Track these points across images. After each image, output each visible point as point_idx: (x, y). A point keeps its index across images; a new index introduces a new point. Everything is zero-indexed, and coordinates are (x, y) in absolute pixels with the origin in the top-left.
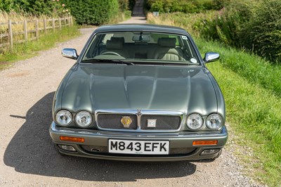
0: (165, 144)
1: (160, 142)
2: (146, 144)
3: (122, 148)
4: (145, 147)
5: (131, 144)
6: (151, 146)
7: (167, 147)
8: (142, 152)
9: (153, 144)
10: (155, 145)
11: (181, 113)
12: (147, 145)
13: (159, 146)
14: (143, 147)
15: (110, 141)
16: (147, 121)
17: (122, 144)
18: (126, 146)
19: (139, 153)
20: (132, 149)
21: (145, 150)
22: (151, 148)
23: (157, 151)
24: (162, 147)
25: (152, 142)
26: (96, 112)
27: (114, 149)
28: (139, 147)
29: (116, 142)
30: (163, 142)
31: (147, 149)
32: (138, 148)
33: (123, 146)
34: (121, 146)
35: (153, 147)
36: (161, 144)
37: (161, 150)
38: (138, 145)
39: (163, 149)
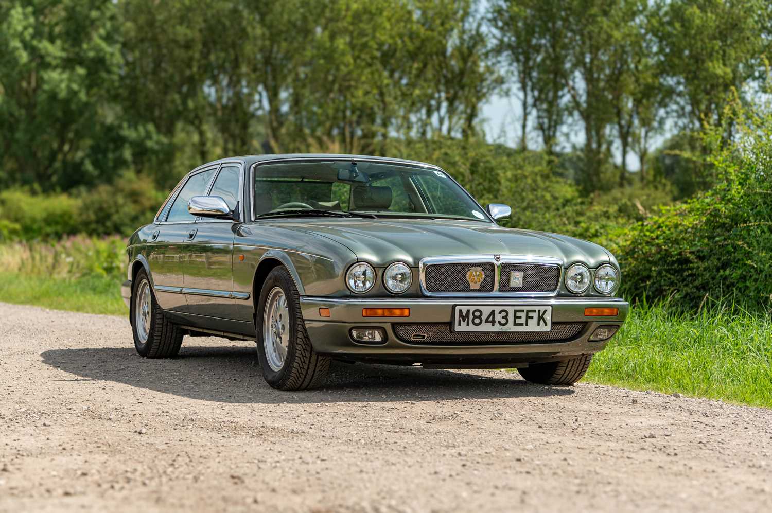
0: (545, 311)
1: (537, 308)
2: (516, 311)
3: (477, 321)
4: (516, 318)
5: (493, 313)
6: (523, 315)
7: (548, 317)
8: (511, 328)
9: (528, 311)
10: (530, 315)
11: (558, 262)
12: (518, 314)
13: (535, 315)
14: (511, 317)
15: (457, 308)
16: (509, 275)
17: (477, 314)
18: (484, 317)
19: (505, 329)
20: (493, 322)
21: (515, 324)
22: (523, 320)
23: (533, 326)
24: (541, 317)
25: (525, 308)
26: (421, 265)
27: (464, 324)
28: (505, 317)
29: (468, 311)
30: (542, 309)
31: (518, 321)
32: (503, 321)
33: (479, 317)
34: (475, 317)
35: (528, 318)
36: (539, 311)
37: (539, 324)
38: (504, 314)
39: (542, 322)
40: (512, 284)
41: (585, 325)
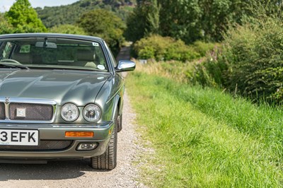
0: (34, 133)
1: (28, 131)
2: (12, 133)
4: (12, 137)
6: (18, 135)
7: (36, 137)
8: (9, 142)
9: (21, 133)
10: (22, 135)
11: (54, 103)
12: (14, 135)
13: (27, 136)
14: (9, 136)
16: (16, 110)
19: (5, 143)
21: (12, 140)
22: (18, 138)
23: (25, 142)
24: (30, 137)
25: (19, 131)
28: (5, 136)
30: (31, 132)
31: (14, 139)
32: (4, 138)
35: (21, 137)
36: (29, 133)
37: (29, 141)
38: (4, 134)
39: (31, 139)
40: (18, 115)
41: (72, 141)
